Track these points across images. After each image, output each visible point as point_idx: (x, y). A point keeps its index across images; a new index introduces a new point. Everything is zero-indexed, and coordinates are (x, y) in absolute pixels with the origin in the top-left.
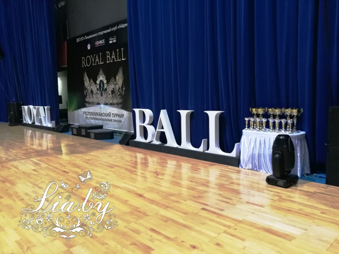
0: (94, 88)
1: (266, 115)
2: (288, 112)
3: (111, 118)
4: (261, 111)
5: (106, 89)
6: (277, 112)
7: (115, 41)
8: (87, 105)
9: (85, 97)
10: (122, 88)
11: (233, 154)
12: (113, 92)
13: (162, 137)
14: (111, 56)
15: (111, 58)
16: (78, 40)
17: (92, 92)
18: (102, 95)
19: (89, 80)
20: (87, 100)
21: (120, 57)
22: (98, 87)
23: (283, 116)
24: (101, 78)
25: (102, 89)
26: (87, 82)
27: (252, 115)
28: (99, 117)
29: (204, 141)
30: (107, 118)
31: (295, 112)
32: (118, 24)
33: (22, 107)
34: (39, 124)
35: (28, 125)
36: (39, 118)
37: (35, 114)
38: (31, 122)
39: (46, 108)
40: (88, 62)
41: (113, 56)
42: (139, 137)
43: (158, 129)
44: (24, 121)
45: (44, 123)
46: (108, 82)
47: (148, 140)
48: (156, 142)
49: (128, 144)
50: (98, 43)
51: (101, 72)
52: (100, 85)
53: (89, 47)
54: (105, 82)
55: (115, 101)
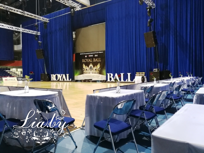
0: (88, 68)
1: (139, 74)
2: (143, 73)
3: (95, 77)
4: (138, 73)
5: (93, 69)
6: (141, 73)
7: (97, 56)
8: (84, 73)
9: (83, 71)
10: (99, 68)
11: (133, 81)
12: (96, 70)
14: (95, 60)
16: (81, 54)
17: (87, 70)
18: (91, 70)
19: (86, 66)
22: (90, 68)
23: (142, 74)
24: (91, 65)
27: (136, 74)
28: (90, 77)
29: (127, 79)
30: (93, 77)
31: (144, 73)
32: (98, 52)
33: (52, 75)
34: (62, 80)
35: (55, 81)
36: (63, 78)
37: (60, 77)
38: (57, 80)
39: (68, 75)
40: (85, 61)
41: (96, 60)
42: (109, 80)
43: (115, 78)
44: (52, 80)
45: (65, 80)
46: (94, 67)
47: (111, 81)
48: (114, 81)
49: (105, 82)
50: (90, 56)
51: (91, 64)
52: (90, 67)
53: (86, 56)
54: (93, 67)
55: (96, 72)
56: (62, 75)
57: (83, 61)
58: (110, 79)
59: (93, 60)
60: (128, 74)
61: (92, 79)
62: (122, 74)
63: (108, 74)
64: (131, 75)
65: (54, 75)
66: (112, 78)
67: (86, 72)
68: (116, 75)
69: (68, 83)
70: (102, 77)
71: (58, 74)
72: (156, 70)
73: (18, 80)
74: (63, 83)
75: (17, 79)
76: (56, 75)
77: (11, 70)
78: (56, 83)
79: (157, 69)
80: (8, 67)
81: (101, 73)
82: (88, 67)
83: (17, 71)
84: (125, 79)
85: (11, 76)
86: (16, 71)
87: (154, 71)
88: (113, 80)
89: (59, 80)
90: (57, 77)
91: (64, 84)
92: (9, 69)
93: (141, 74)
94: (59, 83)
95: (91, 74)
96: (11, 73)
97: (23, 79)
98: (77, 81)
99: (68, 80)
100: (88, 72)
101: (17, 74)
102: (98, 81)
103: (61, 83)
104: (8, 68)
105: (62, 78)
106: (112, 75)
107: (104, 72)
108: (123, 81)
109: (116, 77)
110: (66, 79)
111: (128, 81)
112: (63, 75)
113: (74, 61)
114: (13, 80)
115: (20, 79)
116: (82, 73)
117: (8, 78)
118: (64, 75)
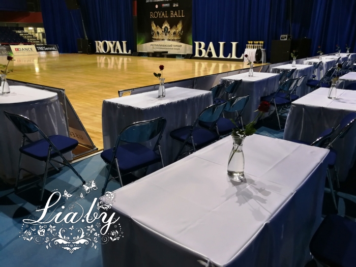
0: (160, 31)
1: (253, 44)
2: (261, 42)
3: (173, 47)
4: (252, 42)
5: (169, 31)
6: (257, 42)
7: (177, 6)
8: (154, 40)
9: (153, 36)
10: (181, 31)
11: (241, 58)
12: (174, 33)
13: (210, 54)
14: (174, 14)
15: (173, 15)
16: (147, 1)
17: (158, 33)
18: (166, 35)
19: (156, 26)
20: (154, 37)
21: (181, 15)
22: (163, 30)
23: (259, 44)
24: (166, 25)
25: (166, 31)
26: (154, 27)
27: (248, 44)
28: (163, 47)
29: (230, 54)
30: (169, 47)
31: (263, 42)
33: (96, 42)
34: (116, 52)
35: (103, 54)
36: (116, 48)
37: (112, 46)
38: (106, 51)
39: (124, 42)
40: (156, 15)
41: (176, 14)
42: (197, 55)
43: (208, 51)
44: (97, 51)
45: (121, 52)
46: (171, 28)
47: (202, 56)
48: (207, 56)
49: (191, 58)
50: (164, 5)
51: (166, 22)
52: (165, 29)
53: (157, 6)
54: (169, 27)
55: (176, 38)
56: (114, 42)
57: (152, 16)
58: (200, 52)
59: (169, 14)
60: (232, 45)
61: (167, 52)
62: (222, 44)
63: (197, 43)
64: (237, 45)
65: (100, 42)
66: (204, 51)
67: (157, 38)
68: (211, 45)
69: (126, 59)
70: (186, 47)
71: (108, 40)
72: (285, 37)
73: (38, 51)
74: (116, 57)
75: (37, 49)
76: (103, 41)
77: (25, 31)
78: (105, 57)
79: (287, 36)
80: (20, 23)
81: (183, 40)
82: (161, 28)
83: (36, 31)
84: (225, 54)
85: (25, 42)
86: (33, 31)
87: (282, 38)
88: (204, 54)
89: (110, 51)
90: (105, 46)
91: (118, 59)
92: (22, 29)
93: (257, 45)
94: (111, 59)
95: (166, 42)
96: (27, 36)
97: (46, 49)
98: (141, 54)
99: (125, 52)
100: (160, 37)
101: (36, 38)
102: (179, 56)
103: (113, 58)
104: (20, 26)
105: (114, 47)
106: (203, 44)
107: (190, 38)
108: (223, 57)
109: (210, 49)
110: (123, 51)
111: (231, 56)
112: (116, 43)
113: (136, 15)
114: (30, 49)
115: (41, 48)
116: (150, 40)
117: (21, 46)
118: (118, 43)
